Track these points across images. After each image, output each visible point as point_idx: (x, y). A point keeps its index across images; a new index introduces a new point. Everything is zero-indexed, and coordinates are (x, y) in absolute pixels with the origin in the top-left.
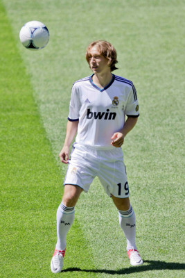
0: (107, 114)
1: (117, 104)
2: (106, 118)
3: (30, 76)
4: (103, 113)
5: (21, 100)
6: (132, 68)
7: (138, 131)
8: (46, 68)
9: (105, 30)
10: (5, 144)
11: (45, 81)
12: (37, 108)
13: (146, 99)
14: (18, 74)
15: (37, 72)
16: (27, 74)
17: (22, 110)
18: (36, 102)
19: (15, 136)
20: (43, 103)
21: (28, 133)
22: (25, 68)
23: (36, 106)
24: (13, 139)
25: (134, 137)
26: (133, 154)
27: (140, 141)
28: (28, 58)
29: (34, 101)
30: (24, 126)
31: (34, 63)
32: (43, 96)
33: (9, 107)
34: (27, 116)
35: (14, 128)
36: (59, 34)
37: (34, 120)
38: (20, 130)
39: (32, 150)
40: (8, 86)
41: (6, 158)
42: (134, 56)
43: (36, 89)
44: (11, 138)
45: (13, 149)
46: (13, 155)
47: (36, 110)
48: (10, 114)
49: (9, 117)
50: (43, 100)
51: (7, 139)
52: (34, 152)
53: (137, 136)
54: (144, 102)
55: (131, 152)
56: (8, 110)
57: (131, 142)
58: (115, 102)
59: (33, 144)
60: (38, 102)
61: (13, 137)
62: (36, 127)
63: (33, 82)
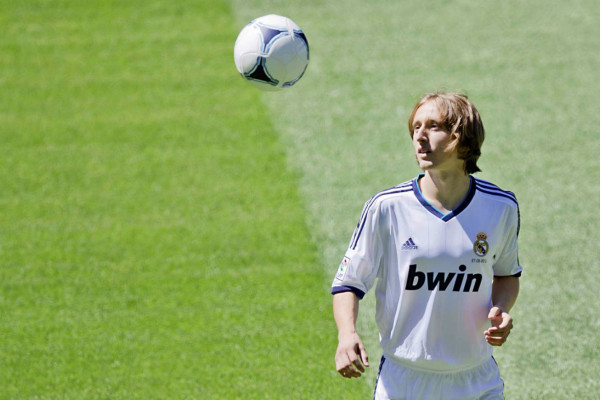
0: (460, 277)
1: (484, 252)
2: (457, 288)
3: (298, 175)
4: (451, 276)
5: (275, 235)
6: (554, 148)
7: (573, 308)
8: (338, 154)
9: (485, 53)
10: (237, 347)
11: (336, 185)
12: (317, 254)
13: (592, 227)
14: (267, 169)
15: (315, 163)
16: (290, 169)
17: (279, 261)
18: (314, 240)
19: (264, 326)
20: (333, 242)
21: (295, 318)
22: (283, 154)
23: (314, 249)
24: (258, 336)
25: (564, 323)
26: (563, 366)
27: (580, 333)
28: (291, 130)
29: (309, 236)
30: (284, 300)
31: (306, 141)
32: (332, 224)
33: (245, 254)
34: (293, 276)
35: (260, 308)
36: (369, 66)
37: (310, 286)
38: (275, 310)
39: (306, 362)
40: (242, 202)
41: (241, 382)
42: (561, 117)
43: (315, 206)
44: (252, 334)
45: (258, 361)
46: (258, 375)
47: (314, 260)
48: (247, 271)
49: (246, 278)
50: (331, 235)
51: (242, 334)
52: (311, 366)
53: (571, 319)
54: (589, 233)
55: (558, 360)
56: (245, 263)
57: (558, 335)
58: (481, 246)
59: (309, 347)
60: (319, 240)
61: (258, 328)
62: (316, 302)
63: (305, 189)
